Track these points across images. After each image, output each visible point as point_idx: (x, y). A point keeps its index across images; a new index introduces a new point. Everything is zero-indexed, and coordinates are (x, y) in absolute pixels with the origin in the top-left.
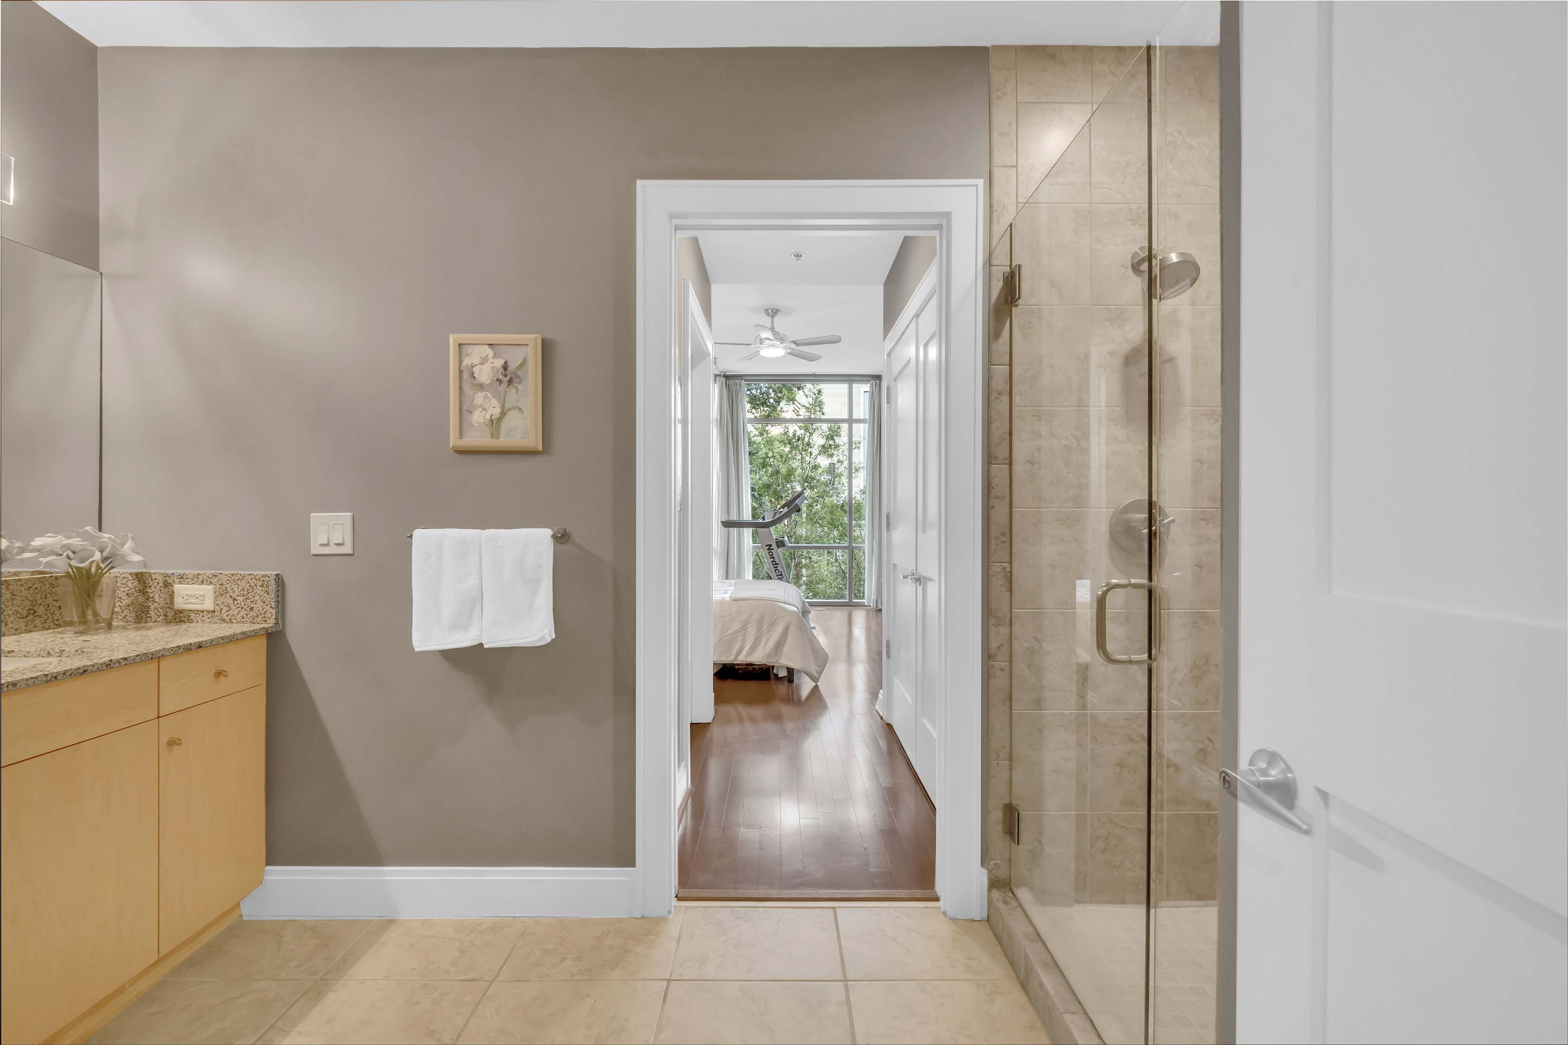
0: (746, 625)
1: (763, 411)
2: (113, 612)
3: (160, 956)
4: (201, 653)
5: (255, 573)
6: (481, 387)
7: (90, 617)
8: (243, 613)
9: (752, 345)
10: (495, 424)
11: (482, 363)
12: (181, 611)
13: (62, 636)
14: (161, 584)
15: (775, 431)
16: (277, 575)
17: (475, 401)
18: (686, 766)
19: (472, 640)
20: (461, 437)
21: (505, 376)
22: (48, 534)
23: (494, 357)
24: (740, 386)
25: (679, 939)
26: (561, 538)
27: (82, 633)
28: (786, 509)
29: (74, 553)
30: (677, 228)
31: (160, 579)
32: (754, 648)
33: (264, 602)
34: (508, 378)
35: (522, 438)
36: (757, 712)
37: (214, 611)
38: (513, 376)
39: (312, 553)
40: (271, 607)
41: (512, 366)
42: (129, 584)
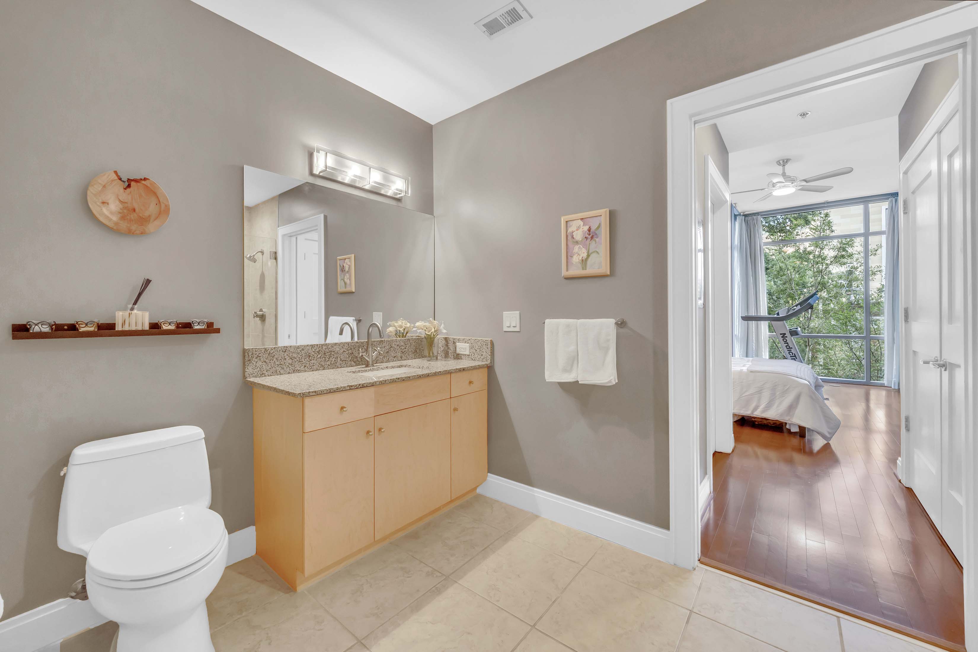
0: (761, 390)
1: (779, 236)
2: (438, 353)
3: (452, 499)
4: (464, 373)
5: (483, 339)
6: (577, 243)
7: (431, 354)
8: (479, 357)
9: (765, 190)
10: (584, 262)
11: (577, 230)
12: (458, 354)
13: (423, 361)
14: (452, 343)
15: (790, 250)
16: (491, 340)
17: (574, 251)
18: (709, 478)
19: (573, 379)
20: (567, 271)
21: (590, 235)
22: (420, 321)
23: (583, 225)
24: (757, 220)
25: (700, 588)
26: (621, 324)
27: (429, 361)
28: (799, 307)
29: (427, 328)
30: (695, 123)
31: (452, 340)
32: (769, 406)
33: (486, 352)
34: (591, 236)
35: (598, 268)
36: (772, 454)
37: (469, 355)
38: (593, 234)
39: (504, 330)
40: (489, 355)
41: (593, 229)
42: (443, 342)
